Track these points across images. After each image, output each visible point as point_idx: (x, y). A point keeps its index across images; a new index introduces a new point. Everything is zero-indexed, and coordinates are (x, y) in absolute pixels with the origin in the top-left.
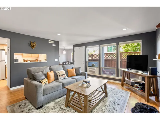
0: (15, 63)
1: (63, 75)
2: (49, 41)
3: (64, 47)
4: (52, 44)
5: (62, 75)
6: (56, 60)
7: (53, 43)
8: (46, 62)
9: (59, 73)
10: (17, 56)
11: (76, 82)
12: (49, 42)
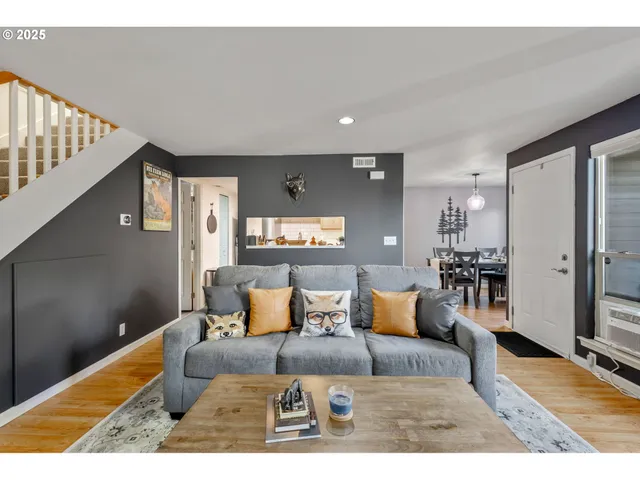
0: (248, 247)
1: (328, 314)
2: (354, 159)
3: (476, 175)
4: (367, 172)
5: (318, 316)
6: (390, 241)
7: (374, 166)
8: (343, 247)
9: (310, 303)
10: (254, 227)
11: (374, 374)
12: (355, 166)
